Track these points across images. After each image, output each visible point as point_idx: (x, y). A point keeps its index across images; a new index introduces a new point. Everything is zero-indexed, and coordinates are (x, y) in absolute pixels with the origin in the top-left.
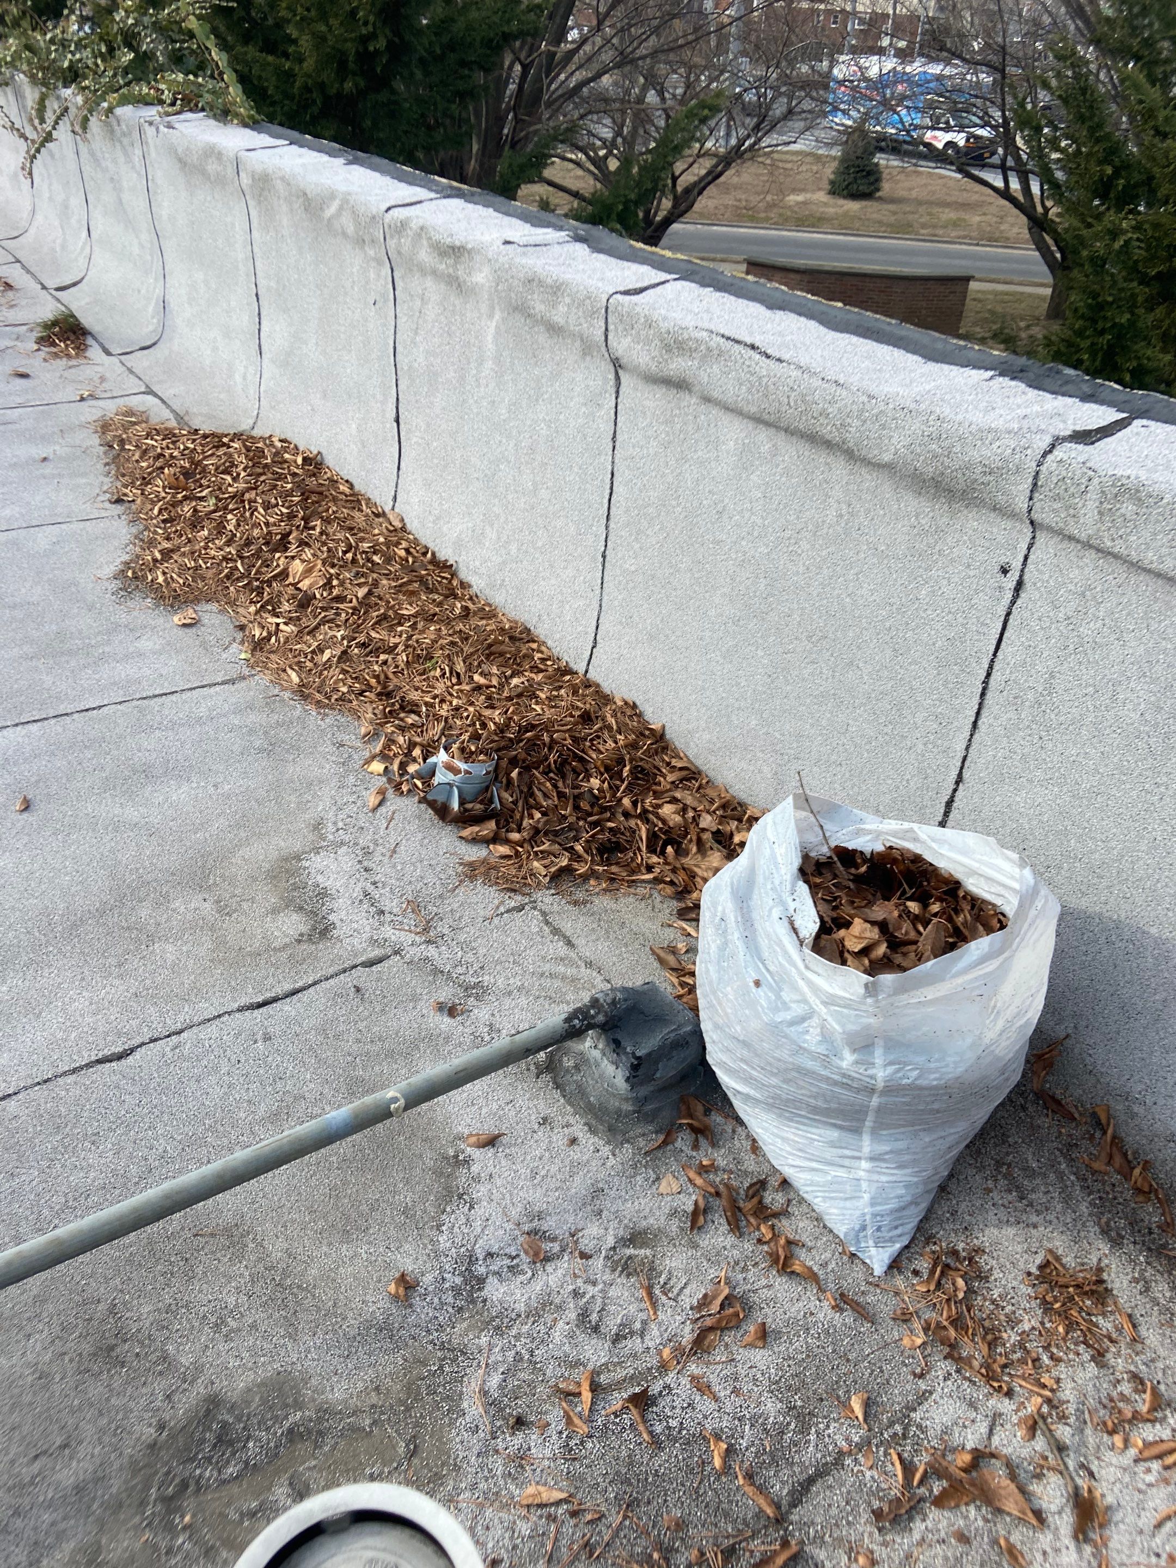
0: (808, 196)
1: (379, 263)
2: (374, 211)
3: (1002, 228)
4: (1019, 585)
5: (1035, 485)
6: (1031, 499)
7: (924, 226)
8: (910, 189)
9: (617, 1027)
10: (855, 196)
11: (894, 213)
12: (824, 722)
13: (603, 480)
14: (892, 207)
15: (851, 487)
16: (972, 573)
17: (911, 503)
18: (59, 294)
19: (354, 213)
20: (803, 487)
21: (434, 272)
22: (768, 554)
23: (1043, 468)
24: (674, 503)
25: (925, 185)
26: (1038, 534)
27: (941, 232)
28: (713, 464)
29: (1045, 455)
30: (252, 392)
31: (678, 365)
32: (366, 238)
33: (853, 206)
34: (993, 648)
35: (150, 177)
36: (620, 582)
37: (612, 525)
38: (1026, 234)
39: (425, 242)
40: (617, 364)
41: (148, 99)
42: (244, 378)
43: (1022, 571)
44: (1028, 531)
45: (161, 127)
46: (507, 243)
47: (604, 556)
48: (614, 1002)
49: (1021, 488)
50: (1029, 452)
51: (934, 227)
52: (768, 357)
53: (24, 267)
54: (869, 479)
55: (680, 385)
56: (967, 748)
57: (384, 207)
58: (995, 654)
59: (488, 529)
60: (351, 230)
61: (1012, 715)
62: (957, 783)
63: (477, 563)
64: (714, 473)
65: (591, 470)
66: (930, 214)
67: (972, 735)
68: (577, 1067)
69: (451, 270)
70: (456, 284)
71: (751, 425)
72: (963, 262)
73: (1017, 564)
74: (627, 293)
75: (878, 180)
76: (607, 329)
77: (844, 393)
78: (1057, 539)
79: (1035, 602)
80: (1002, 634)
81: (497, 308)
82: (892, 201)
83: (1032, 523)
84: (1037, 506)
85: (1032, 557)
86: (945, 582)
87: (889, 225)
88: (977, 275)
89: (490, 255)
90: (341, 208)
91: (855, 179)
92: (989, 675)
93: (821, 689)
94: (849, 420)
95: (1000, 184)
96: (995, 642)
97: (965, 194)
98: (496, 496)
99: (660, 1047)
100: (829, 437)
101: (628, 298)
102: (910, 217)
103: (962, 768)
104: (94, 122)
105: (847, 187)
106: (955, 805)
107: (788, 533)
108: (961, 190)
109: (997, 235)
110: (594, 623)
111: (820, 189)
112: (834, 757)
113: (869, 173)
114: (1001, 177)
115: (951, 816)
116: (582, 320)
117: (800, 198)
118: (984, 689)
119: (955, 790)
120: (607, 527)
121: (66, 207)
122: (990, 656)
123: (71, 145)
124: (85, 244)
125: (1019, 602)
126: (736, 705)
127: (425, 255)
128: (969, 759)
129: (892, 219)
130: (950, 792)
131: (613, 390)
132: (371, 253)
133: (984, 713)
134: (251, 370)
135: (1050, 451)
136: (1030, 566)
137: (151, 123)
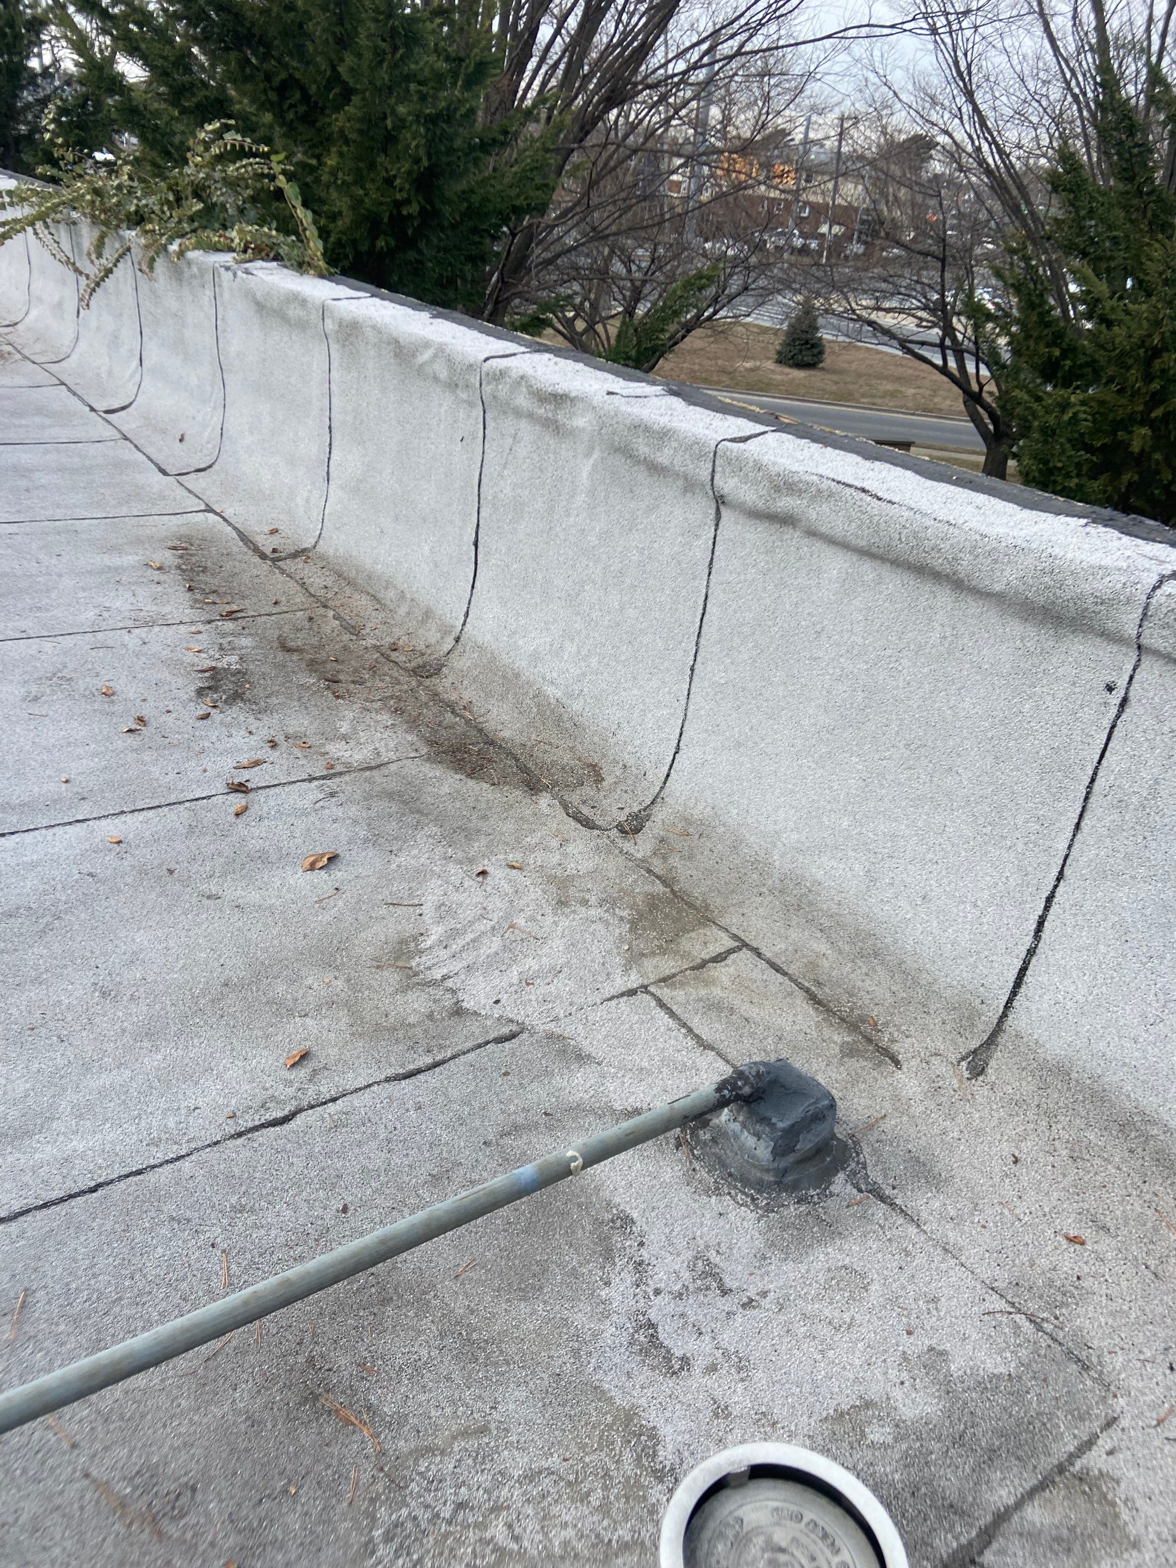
0: (758, 363)
1: (471, 404)
2: (472, 360)
3: (936, 400)
4: (1124, 702)
5: (1145, 614)
6: (1140, 626)
7: (863, 396)
8: (850, 362)
9: (761, 1098)
10: (800, 365)
11: (836, 383)
12: (920, 824)
13: (696, 602)
14: (835, 377)
15: (956, 613)
16: (1077, 690)
17: (1015, 628)
18: (108, 417)
19: (449, 360)
20: (906, 612)
21: (531, 416)
22: (867, 670)
23: (1153, 601)
24: (770, 623)
25: (863, 359)
26: (1143, 658)
27: (879, 401)
28: (814, 590)
29: (1155, 588)
30: (315, 514)
31: (785, 503)
32: (461, 383)
33: (799, 374)
34: (1097, 757)
35: (219, 317)
36: (708, 694)
37: (703, 641)
38: (962, 407)
39: (524, 390)
40: (720, 501)
41: (219, 246)
42: (307, 501)
43: (1127, 689)
44: (1134, 655)
45: (239, 273)
46: (609, 393)
47: (692, 670)
48: (758, 1075)
49: (1131, 617)
50: (1139, 586)
51: (873, 396)
52: (880, 499)
53: (69, 389)
54: (973, 606)
55: (786, 520)
56: (1070, 847)
57: (483, 358)
58: (1099, 762)
59: (567, 644)
60: (443, 374)
61: (1116, 817)
62: (1058, 880)
63: (555, 675)
64: (815, 598)
65: (684, 593)
66: (868, 385)
67: (1074, 835)
68: (714, 1140)
69: (550, 415)
70: (554, 427)
71: (855, 558)
72: (901, 429)
73: (1122, 683)
74: (733, 440)
75: (821, 352)
76: (713, 471)
77: (957, 531)
78: (1161, 662)
79: (1140, 717)
80: (1106, 745)
81: (597, 448)
82: (834, 372)
83: (1139, 647)
84: (1146, 633)
85: (1137, 677)
86: (1050, 698)
87: (832, 393)
88: (917, 442)
89: (595, 403)
90: (435, 356)
91: (801, 351)
92: (1093, 780)
93: (919, 792)
94: (962, 555)
95: (939, 362)
96: (1099, 752)
97: (901, 369)
98: (578, 614)
99: (803, 1119)
100: (938, 569)
101: (735, 445)
102: (851, 387)
103: (1063, 866)
104: (160, 264)
105: (793, 357)
106: (1055, 900)
107: (889, 652)
108: (896, 365)
109: (931, 406)
110: (678, 731)
111: (768, 358)
112: (930, 856)
113: (813, 346)
114: (940, 356)
115: (1052, 910)
116: (688, 462)
117: (748, 365)
118: (1088, 793)
119: (1056, 887)
120: (697, 644)
121: (116, 337)
122: (1095, 764)
123: (131, 282)
124: (135, 372)
125: (1124, 716)
126: (828, 807)
127: (522, 400)
128: (1071, 857)
129: (834, 388)
130: (1050, 888)
131: (713, 523)
132: (464, 396)
133: (1087, 816)
134: (316, 494)
135: (1159, 587)
136: (1135, 685)
137: (227, 269)
